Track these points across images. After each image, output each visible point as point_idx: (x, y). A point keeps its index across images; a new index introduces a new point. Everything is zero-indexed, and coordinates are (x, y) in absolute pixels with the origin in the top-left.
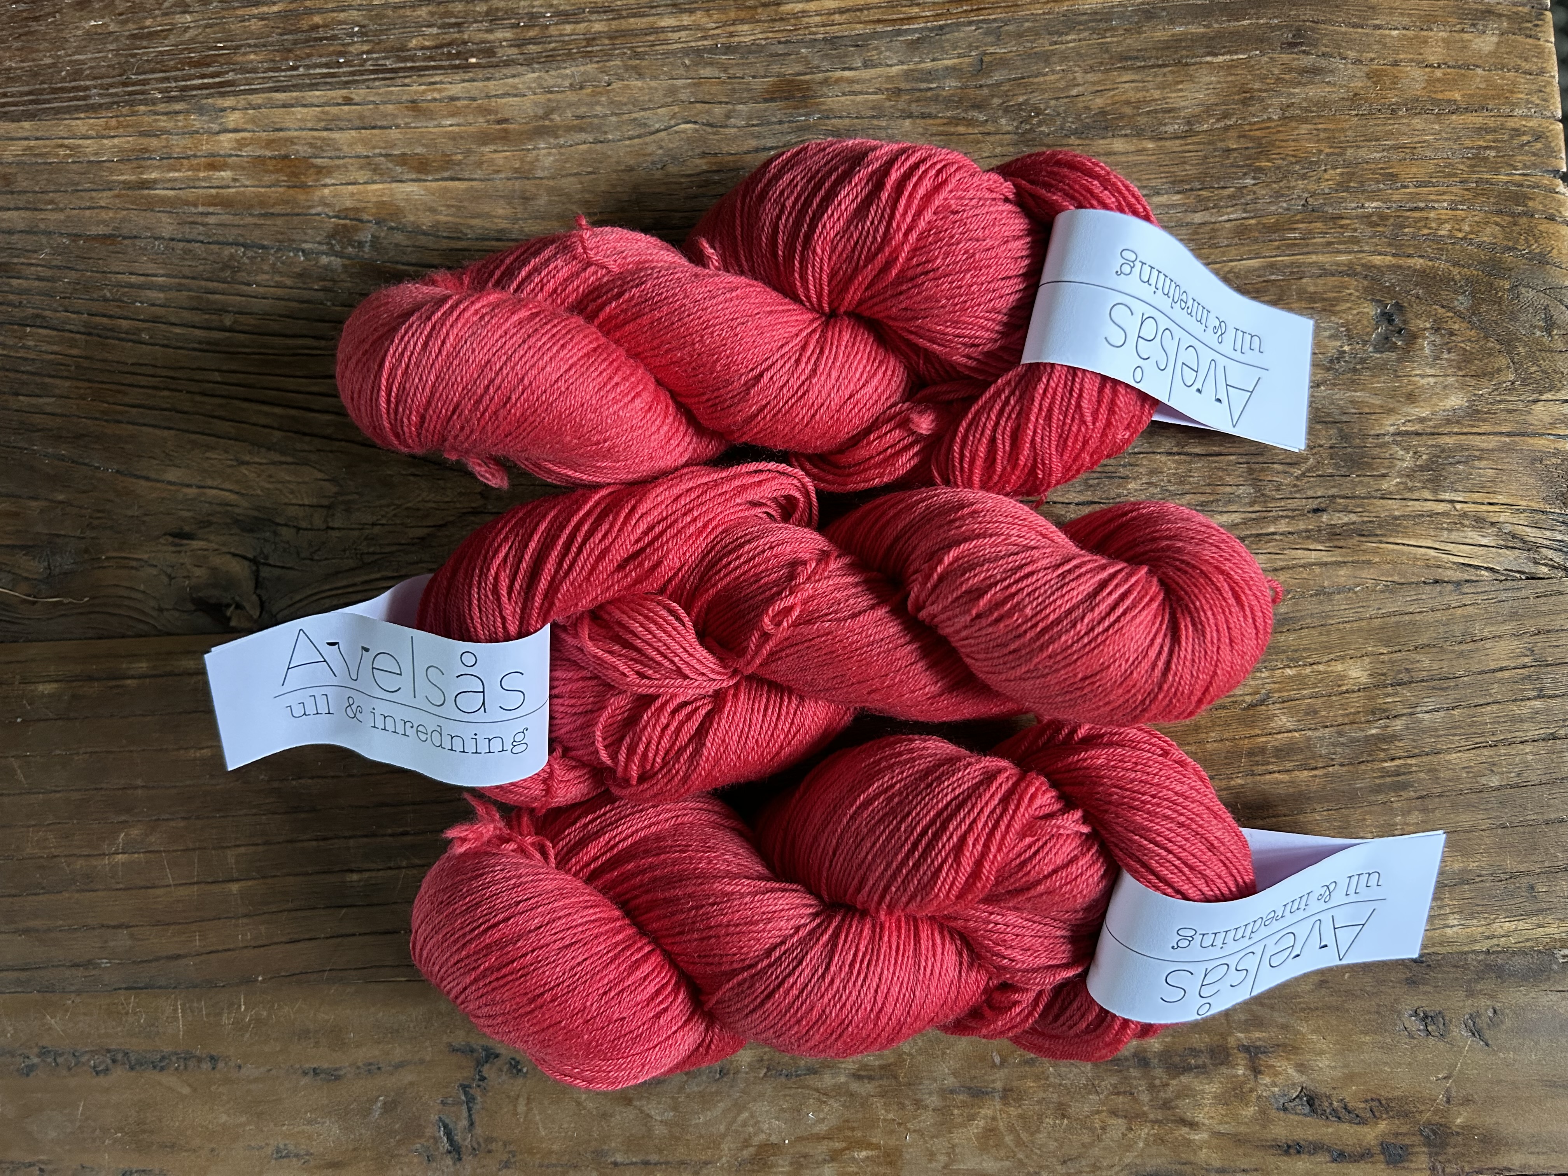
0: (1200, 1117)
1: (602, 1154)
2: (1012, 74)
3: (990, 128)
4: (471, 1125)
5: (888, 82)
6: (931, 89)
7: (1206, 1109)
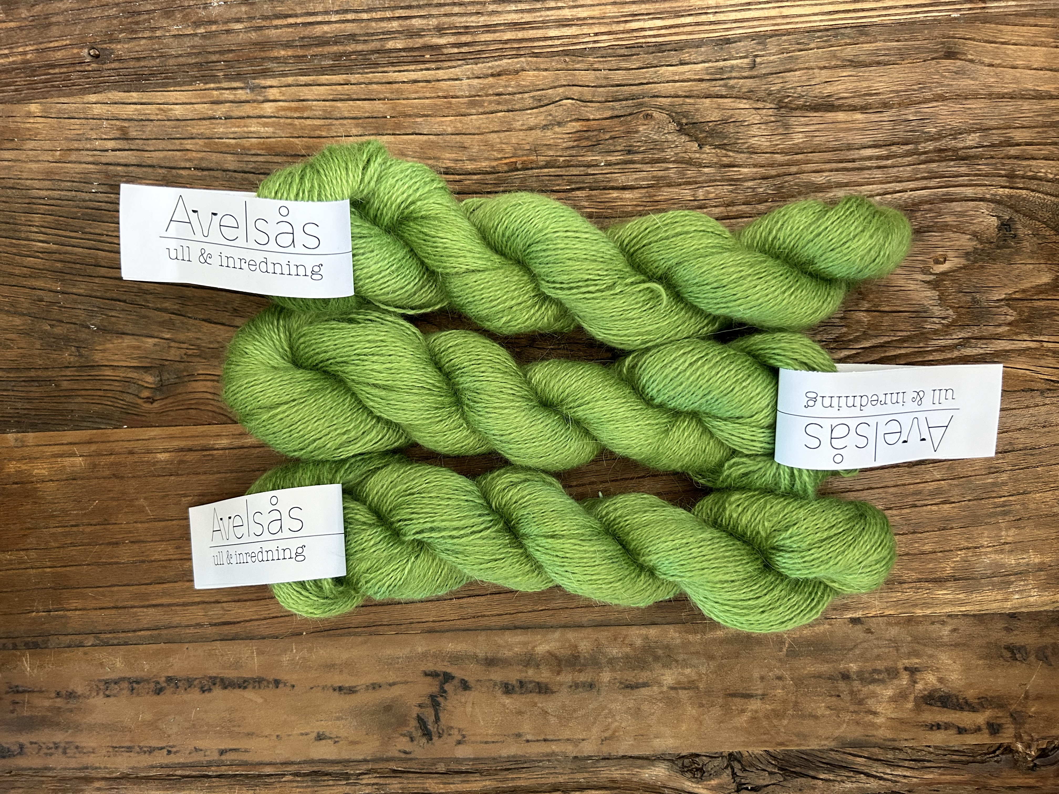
0: (879, 709)
1: (519, 735)
2: (774, 70)
3: (760, 105)
4: (437, 719)
5: (695, 74)
6: (723, 79)
7: (884, 704)
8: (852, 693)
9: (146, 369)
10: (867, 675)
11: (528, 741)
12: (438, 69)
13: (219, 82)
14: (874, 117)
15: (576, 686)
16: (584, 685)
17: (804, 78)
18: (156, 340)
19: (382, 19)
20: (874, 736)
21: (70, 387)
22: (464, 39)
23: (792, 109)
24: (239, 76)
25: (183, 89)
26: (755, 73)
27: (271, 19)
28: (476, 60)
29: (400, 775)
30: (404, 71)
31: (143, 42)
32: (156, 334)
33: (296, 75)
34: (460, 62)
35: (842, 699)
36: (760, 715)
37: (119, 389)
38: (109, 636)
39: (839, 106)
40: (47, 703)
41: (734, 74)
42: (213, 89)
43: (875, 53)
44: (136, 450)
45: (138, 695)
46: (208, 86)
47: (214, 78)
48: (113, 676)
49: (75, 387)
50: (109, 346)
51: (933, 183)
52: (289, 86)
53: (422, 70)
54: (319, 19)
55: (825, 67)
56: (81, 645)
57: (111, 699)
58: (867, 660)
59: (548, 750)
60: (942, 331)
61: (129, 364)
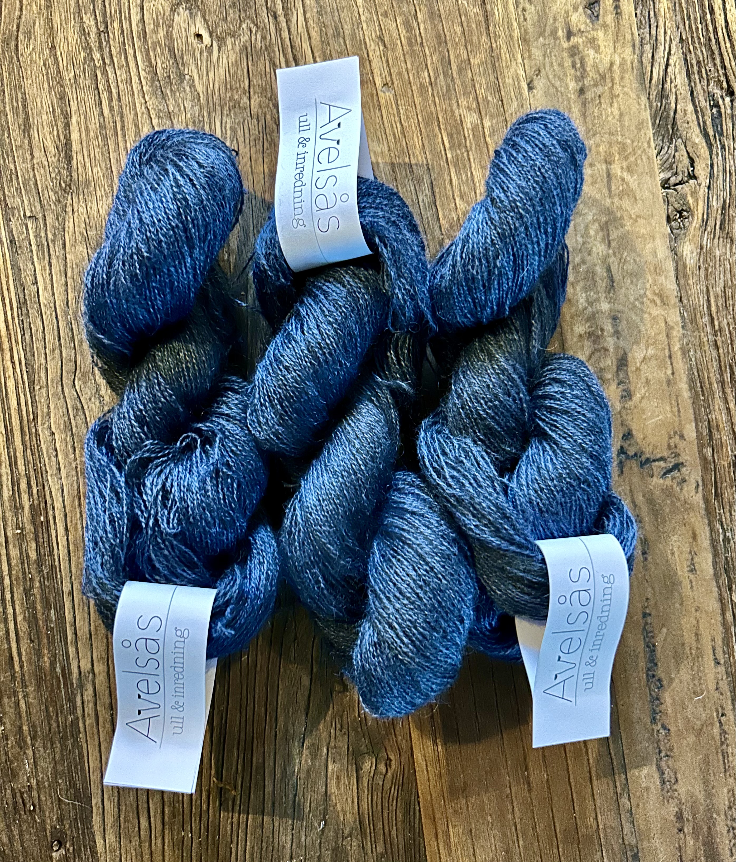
0: (608, 60)
1: (669, 383)
2: (37, 199)
3: (69, 209)
4: (662, 459)
5: (45, 270)
6: (48, 245)
7: (603, 56)
8: (596, 85)
9: (358, 769)
10: (578, 74)
11: (673, 374)
12: (53, 508)
13: (78, 718)
14: (74, 106)
15: (617, 333)
16: (614, 326)
17: (42, 171)
18: (329, 761)
19: (9, 565)
20: (632, 63)
21: (382, 843)
22: (24, 486)
23: (71, 180)
24: (72, 700)
25: (85, 754)
26: (40, 216)
27: (15, 672)
28: (44, 472)
29: (719, 490)
30: (57, 540)
31: (43, 798)
32: (324, 761)
33: (66, 644)
34: (46, 488)
35: (603, 94)
36: (625, 164)
37: (380, 794)
38: (618, 784)
39: (65, 138)
40: (690, 842)
41: (43, 234)
42: (84, 724)
43: (15, 110)
44: (437, 772)
45: (671, 750)
46: (82, 729)
47: (75, 723)
48: (656, 776)
49: (382, 838)
50: (339, 808)
51: (130, 51)
52: (77, 649)
53: (55, 523)
54: (11, 625)
55: (32, 154)
56: (630, 812)
57: (679, 777)
58: (565, 75)
59: (679, 353)
60: (262, 33)
61: (355, 787)
